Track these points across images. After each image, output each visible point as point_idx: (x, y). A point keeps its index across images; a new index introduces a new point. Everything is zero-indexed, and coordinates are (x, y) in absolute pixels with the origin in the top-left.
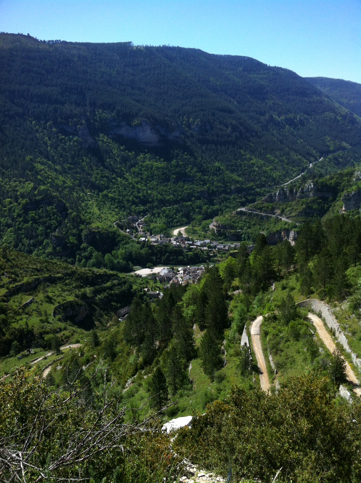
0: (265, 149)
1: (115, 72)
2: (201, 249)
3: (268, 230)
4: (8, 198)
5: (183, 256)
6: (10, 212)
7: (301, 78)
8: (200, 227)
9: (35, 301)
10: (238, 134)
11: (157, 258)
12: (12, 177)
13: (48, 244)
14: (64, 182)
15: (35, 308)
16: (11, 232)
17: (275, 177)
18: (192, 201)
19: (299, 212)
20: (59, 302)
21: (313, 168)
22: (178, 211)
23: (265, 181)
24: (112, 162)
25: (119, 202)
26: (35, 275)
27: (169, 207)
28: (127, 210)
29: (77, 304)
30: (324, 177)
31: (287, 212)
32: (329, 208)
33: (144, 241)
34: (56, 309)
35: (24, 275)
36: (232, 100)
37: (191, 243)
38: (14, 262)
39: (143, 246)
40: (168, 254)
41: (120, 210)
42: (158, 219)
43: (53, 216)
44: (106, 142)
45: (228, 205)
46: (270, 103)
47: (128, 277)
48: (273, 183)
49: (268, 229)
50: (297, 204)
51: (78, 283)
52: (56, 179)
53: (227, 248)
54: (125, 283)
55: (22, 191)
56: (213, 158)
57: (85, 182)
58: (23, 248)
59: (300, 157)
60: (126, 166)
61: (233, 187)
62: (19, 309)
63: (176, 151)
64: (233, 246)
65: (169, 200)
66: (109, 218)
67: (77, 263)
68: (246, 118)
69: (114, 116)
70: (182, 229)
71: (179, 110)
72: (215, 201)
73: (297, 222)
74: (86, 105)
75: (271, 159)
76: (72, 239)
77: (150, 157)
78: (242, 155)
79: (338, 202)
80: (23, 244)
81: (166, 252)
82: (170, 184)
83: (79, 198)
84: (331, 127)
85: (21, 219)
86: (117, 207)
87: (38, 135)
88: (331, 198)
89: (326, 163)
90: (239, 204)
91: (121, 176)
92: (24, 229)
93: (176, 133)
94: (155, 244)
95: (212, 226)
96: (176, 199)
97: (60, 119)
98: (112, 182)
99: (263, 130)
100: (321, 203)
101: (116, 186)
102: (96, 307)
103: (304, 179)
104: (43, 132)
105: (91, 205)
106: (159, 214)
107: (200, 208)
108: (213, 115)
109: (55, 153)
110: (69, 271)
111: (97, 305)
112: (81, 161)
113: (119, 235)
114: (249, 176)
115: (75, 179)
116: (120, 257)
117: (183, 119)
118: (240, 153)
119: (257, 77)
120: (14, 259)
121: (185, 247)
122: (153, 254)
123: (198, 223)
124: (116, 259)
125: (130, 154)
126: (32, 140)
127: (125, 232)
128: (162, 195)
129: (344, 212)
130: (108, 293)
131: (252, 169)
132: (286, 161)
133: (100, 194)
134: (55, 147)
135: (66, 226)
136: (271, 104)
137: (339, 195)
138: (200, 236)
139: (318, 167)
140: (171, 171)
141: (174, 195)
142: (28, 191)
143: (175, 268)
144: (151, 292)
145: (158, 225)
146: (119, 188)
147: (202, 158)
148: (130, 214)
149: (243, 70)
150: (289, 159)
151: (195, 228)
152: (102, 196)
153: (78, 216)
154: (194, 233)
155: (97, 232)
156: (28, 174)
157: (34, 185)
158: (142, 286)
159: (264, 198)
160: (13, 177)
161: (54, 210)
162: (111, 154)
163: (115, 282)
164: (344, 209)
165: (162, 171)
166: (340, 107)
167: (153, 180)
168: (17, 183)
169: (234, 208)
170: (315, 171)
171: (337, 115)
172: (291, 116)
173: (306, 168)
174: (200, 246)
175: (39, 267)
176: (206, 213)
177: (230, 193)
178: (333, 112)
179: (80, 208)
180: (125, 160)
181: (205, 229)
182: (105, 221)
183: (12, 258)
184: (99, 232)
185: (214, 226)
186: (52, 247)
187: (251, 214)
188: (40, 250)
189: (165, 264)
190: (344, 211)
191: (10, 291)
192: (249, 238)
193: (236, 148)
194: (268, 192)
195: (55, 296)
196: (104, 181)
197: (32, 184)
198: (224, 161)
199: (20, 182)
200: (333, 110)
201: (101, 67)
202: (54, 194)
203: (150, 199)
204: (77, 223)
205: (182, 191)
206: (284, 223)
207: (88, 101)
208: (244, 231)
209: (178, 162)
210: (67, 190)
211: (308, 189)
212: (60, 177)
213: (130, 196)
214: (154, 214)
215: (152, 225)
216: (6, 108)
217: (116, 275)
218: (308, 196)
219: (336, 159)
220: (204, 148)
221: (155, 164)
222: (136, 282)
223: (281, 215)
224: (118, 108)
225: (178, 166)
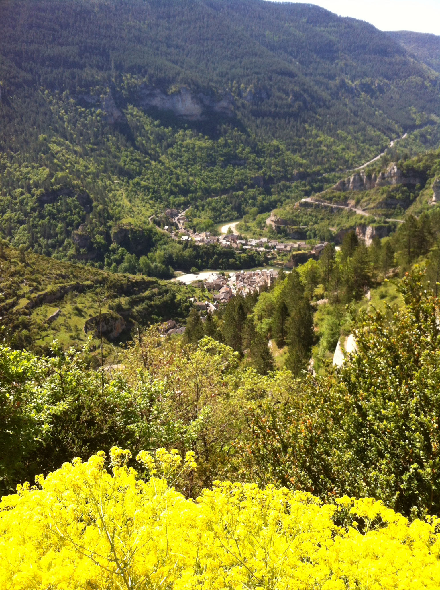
0: (336, 123)
1: (146, 26)
2: (256, 250)
3: (339, 226)
4: (19, 187)
5: (234, 258)
6: (21, 205)
7: (380, 32)
8: (255, 222)
9: (61, 313)
10: (301, 103)
11: (203, 262)
12: (22, 161)
13: (69, 244)
14: (86, 167)
15: (63, 322)
16: (24, 230)
17: (347, 158)
18: (243, 190)
19: (379, 203)
20: (90, 315)
21: (395, 147)
22: (226, 203)
23: (335, 164)
24: (144, 142)
25: (154, 192)
26: (60, 283)
27: (215, 198)
28: (164, 202)
29: (112, 318)
30: (410, 158)
31: (363, 202)
32: (415, 197)
33: (187, 241)
34: (87, 323)
35: (47, 282)
36: (293, 60)
37: (244, 242)
38: (34, 267)
39: (186, 247)
40: (216, 256)
41: (155, 202)
42: (203, 212)
43: (75, 210)
44: (137, 116)
45: (288, 194)
46: (341, 63)
47: (170, 285)
48: (345, 167)
49: (339, 224)
50: (376, 192)
51: (112, 292)
52: (76, 163)
53: (288, 248)
54: (167, 292)
55: (35, 178)
56: (270, 134)
57: (112, 166)
58: (39, 249)
59: (378, 133)
60: (162, 146)
61: (295, 172)
62: (44, 323)
63: (224, 126)
64: (296, 246)
65: (215, 189)
66: (143, 213)
67: (105, 268)
68: (312, 83)
69: (145, 82)
70: (233, 225)
71: (227, 73)
72: (272, 190)
73: (375, 215)
74: (110, 69)
75: (343, 135)
76: (99, 238)
77: (192, 134)
78: (307, 131)
79: (427, 191)
80: (40, 245)
81: (214, 253)
82: (217, 169)
83: (105, 187)
84: (417, 95)
85: (36, 214)
86: (151, 199)
87: (52, 108)
88: (418, 185)
89: (411, 140)
90: (303, 193)
91: (156, 158)
92: (40, 226)
93: (224, 103)
94: (201, 244)
95: (270, 220)
96: (225, 188)
97: (78, 87)
98: (145, 167)
99: (333, 99)
100: (405, 191)
101: (149, 171)
102: (134, 321)
103: (385, 162)
104: (57, 103)
105: (119, 196)
106: (203, 206)
107: (254, 198)
108: (270, 79)
109: (74, 131)
110: (100, 278)
111: (134, 318)
112: (106, 140)
113: (156, 233)
114: (316, 157)
115: (99, 163)
116: (158, 260)
117: (232, 85)
118: (304, 128)
119: (324, 31)
120: (34, 263)
121: (237, 248)
122: (198, 256)
123: (252, 218)
124: (152, 263)
125: (166, 130)
126: (45, 114)
127: (163, 229)
128: (206, 182)
129: (434, 203)
130: (147, 304)
131: (319, 148)
132: (362, 138)
133: (131, 182)
134: (73, 122)
135: (91, 223)
136: (343, 65)
137: (428, 181)
138: (254, 234)
139: (401, 146)
140: (217, 152)
141: (221, 183)
142: (42, 179)
143: (225, 273)
144: (198, 303)
145: (203, 220)
146: (154, 173)
147: (256, 135)
148: (167, 207)
149: (307, 22)
150: (365, 136)
151: (248, 224)
152: (133, 184)
153: (105, 210)
154: (247, 230)
155: (129, 230)
156: (41, 157)
157: (50, 171)
158: (187, 296)
159: (334, 186)
160: (24, 161)
161: (76, 203)
162: (143, 130)
163: (156, 290)
164: (434, 198)
165: (207, 151)
166: (429, 69)
167: (195, 163)
168: (29, 168)
169: (297, 199)
170: (397, 151)
171: (425, 80)
172: (367, 80)
173: (386, 147)
174: (255, 247)
175: (63, 271)
176: (262, 205)
177: (292, 180)
178: (420, 76)
179: (106, 199)
180: (160, 138)
181: (261, 225)
182: (138, 216)
183: (32, 261)
184: (132, 230)
185: (272, 221)
186: (74, 248)
187: (317, 206)
188: (61, 252)
189: (213, 268)
190: (435, 201)
191: (32, 301)
192: (315, 236)
193: (299, 122)
194: (340, 178)
195: (85, 307)
196: (135, 165)
197: (48, 170)
198: (284, 139)
199: (33, 167)
200: (420, 73)
201: (128, 20)
202: (75, 182)
203: (192, 188)
204: (104, 218)
205: (232, 178)
206: (359, 217)
207: (113, 64)
208: (309, 227)
209: (226, 141)
210: (90, 176)
211: (390, 173)
212: (81, 161)
213: (167, 184)
214: (197, 207)
215: (196, 221)
216: (11, 75)
217: (156, 282)
218: (390, 183)
219: (422, 135)
220: (258, 121)
221: (198, 143)
222: (179, 291)
223: (356, 206)
224: (151, 71)
225: (226, 145)
